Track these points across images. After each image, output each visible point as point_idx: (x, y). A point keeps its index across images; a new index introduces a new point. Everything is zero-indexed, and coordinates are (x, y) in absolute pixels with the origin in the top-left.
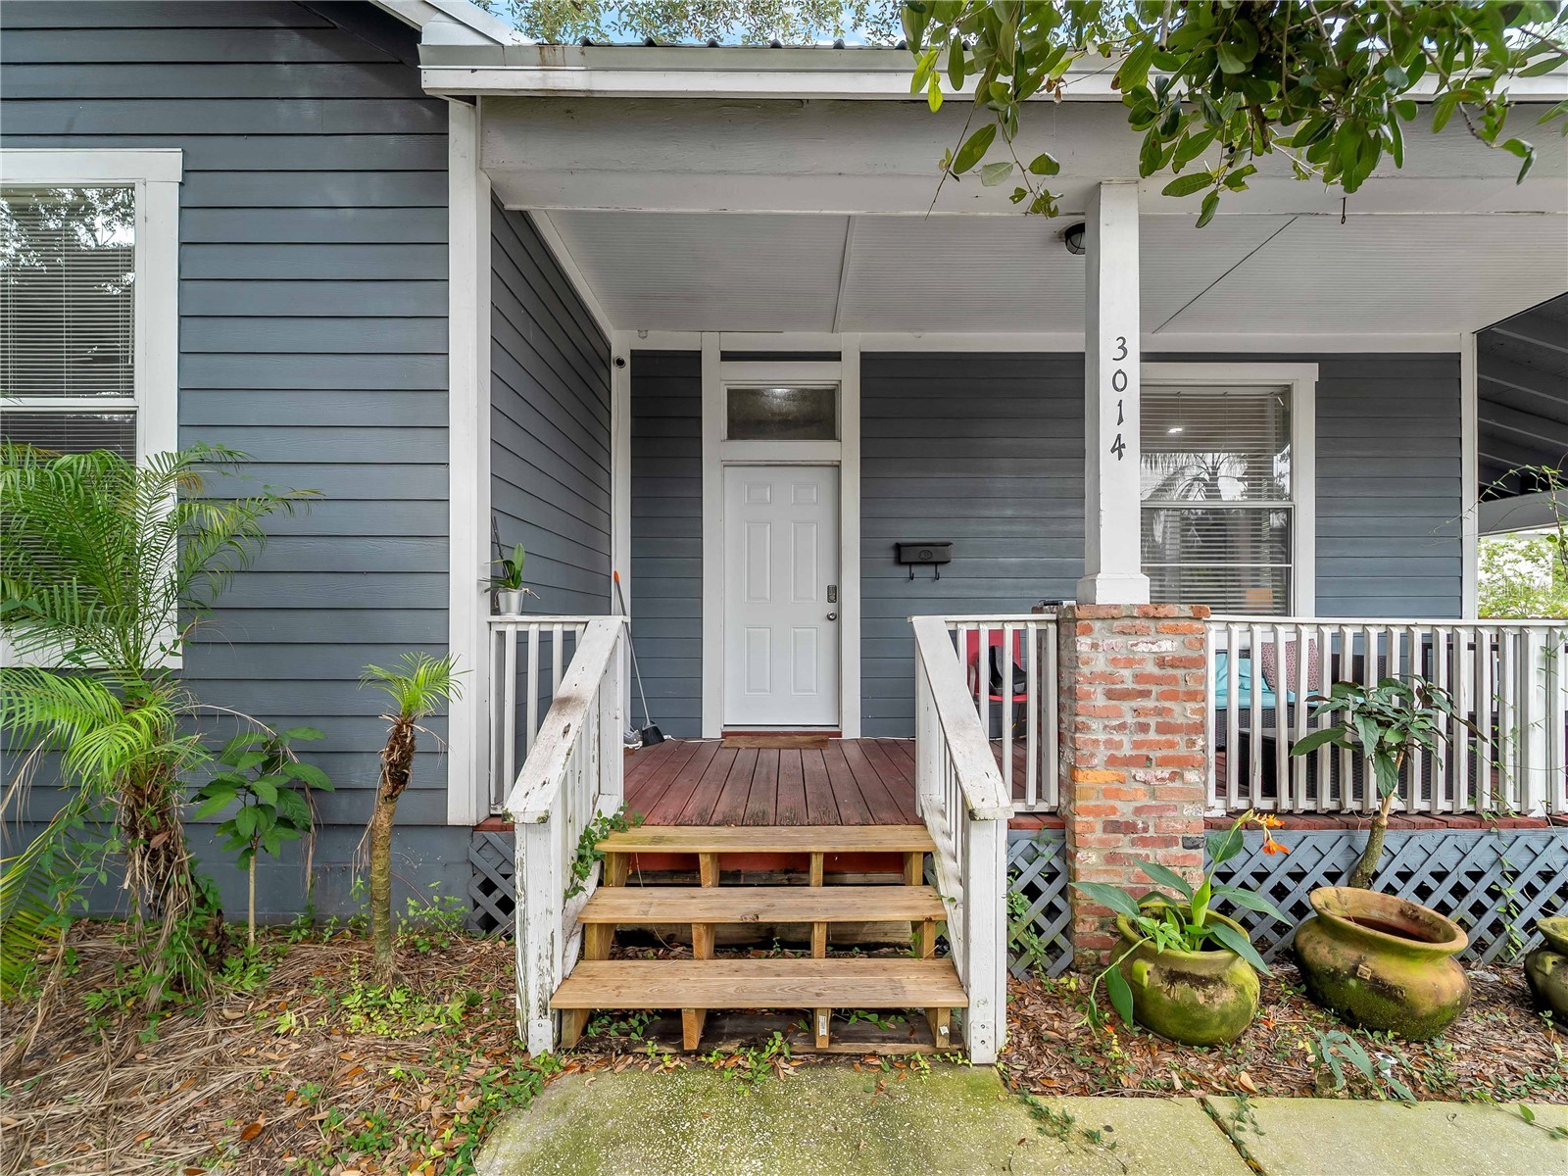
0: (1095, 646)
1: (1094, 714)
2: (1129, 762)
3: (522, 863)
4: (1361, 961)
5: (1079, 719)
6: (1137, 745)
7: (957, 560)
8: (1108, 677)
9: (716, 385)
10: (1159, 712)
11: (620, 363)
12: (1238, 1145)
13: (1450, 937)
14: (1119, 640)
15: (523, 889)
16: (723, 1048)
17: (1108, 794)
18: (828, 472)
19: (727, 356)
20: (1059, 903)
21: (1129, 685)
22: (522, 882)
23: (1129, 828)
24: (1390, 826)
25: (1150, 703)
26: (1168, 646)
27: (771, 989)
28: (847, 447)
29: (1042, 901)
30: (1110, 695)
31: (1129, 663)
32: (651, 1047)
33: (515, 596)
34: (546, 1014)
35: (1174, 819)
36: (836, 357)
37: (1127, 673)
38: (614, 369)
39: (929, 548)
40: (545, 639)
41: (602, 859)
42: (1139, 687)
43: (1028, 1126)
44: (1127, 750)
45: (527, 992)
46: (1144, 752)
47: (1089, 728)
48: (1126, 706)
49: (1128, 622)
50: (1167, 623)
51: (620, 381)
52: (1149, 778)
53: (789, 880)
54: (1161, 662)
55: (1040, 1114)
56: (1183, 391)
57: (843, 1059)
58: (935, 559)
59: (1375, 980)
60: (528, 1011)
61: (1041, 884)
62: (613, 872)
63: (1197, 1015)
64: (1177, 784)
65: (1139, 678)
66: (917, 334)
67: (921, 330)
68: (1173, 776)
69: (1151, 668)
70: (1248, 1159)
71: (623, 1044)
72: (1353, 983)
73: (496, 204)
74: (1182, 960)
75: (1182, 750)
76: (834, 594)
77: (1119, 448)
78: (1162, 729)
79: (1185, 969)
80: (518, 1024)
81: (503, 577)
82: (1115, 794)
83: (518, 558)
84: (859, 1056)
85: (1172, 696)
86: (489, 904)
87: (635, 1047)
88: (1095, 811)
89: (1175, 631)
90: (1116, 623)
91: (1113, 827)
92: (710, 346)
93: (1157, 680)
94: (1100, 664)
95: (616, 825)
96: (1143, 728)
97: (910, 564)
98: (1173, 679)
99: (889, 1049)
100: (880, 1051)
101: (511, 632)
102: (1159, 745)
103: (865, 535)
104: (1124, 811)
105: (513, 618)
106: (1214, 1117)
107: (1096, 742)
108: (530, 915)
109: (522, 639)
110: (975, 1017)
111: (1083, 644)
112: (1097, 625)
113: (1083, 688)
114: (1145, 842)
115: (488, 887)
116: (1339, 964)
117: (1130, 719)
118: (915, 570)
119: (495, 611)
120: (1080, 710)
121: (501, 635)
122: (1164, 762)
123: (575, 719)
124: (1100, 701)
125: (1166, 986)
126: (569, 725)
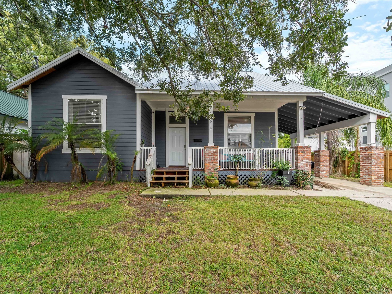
0: (207, 150)
1: (207, 158)
2: (210, 163)
3: (147, 169)
7: (203, 141)
8: (208, 154)
9: (168, 116)
10: (213, 157)
11: (154, 113)
14: (209, 150)
17: (208, 166)
18: (184, 129)
19: (169, 112)
20: (203, 178)
23: (210, 170)
25: (213, 156)
26: (214, 150)
28: (187, 125)
29: (201, 178)
30: (208, 156)
31: (210, 152)
32: (159, 187)
33: (143, 145)
37: (210, 153)
38: (153, 113)
40: (147, 150)
41: (154, 172)
44: (210, 161)
48: (210, 157)
49: (211, 148)
51: (154, 115)
52: (212, 164)
53: (173, 174)
54: (214, 152)
55: (194, 189)
61: (201, 176)
62: (155, 174)
65: (211, 154)
68: (215, 164)
73: (141, 100)
75: (216, 161)
76: (185, 146)
77: (211, 129)
78: (214, 159)
79: (211, 180)
81: (142, 143)
82: (209, 166)
83: (144, 141)
84: (179, 187)
85: (215, 156)
86: (141, 179)
88: (207, 168)
89: (215, 149)
91: (209, 170)
92: (167, 110)
93: (213, 154)
94: (207, 152)
95: (155, 170)
96: (212, 159)
97: (196, 142)
98: (215, 154)
100: (181, 187)
101: (143, 149)
102: (213, 161)
104: (210, 168)
105: (143, 148)
106: (208, 189)
107: (207, 161)
109: (144, 150)
111: (205, 150)
112: (208, 148)
113: (205, 155)
114: (212, 171)
115: (141, 177)
117: (210, 158)
119: (141, 147)
121: (142, 149)
122: (214, 163)
123: (152, 157)
124: (207, 156)
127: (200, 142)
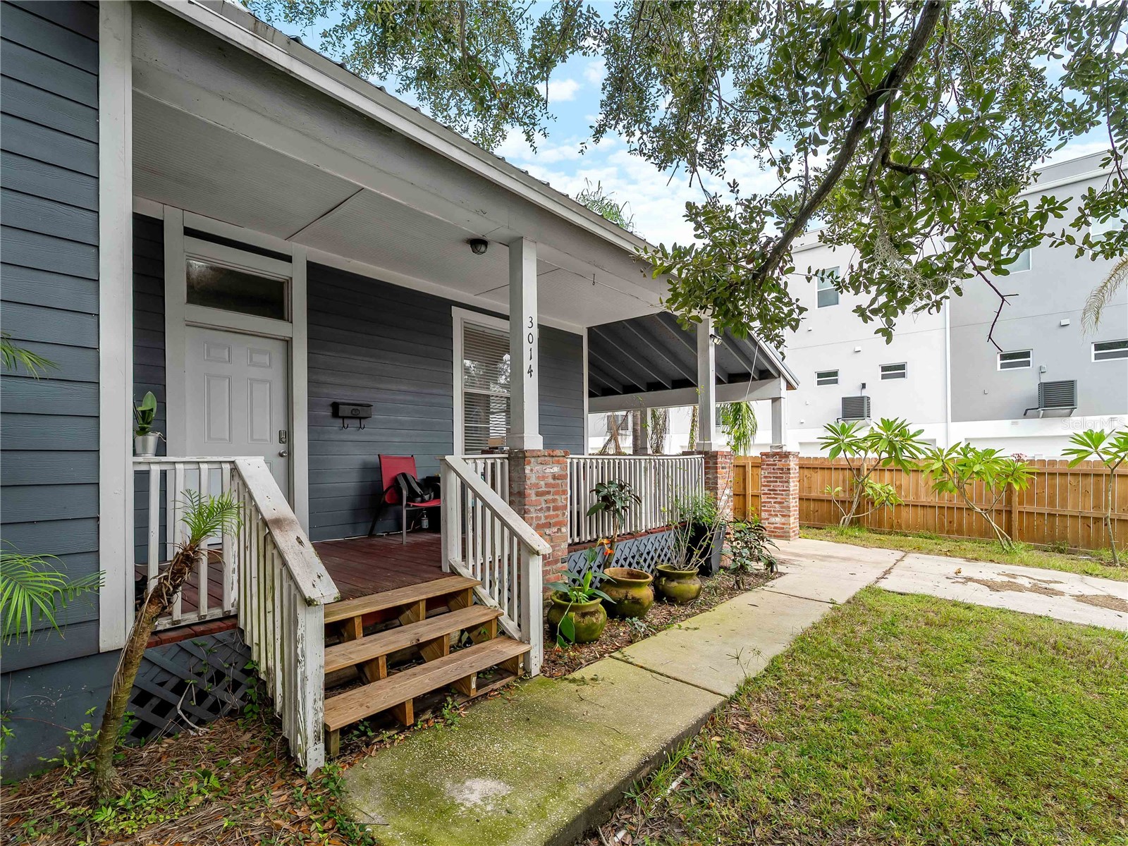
0: (532, 470)
1: (533, 504)
2: (544, 527)
3: (302, 637)
4: (627, 593)
5: (526, 507)
6: (546, 517)
7: (377, 416)
8: (536, 486)
10: (553, 501)
12: (631, 663)
13: (648, 577)
14: (540, 467)
15: (303, 656)
16: (422, 719)
18: (282, 345)
19: (189, 232)
21: (544, 489)
22: (302, 651)
24: (618, 541)
25: (550, 497)
26: (556, 469)
27: (446, 673)
28: (298, 328)
31: (544, 478)
32: (384, 735)
34: (319, 740)
35: (558, 550)
36: (288, 259)
37: (542, 483)
39: (359, 408)
42: (547, 490)
43: (573, 686)
44: (543, 520)
45: (305, 729)
46: (548, 520)
47: (530, 511)
48: (542, 499)
49: (543, 458)
50: (557, 459)
52: (550, 533)
53: (386, 626)
54: (554, 477)
55: (574, 681)
56: (487, 330)
57: (480, 699)
58: (361, 415)
59: (633, 598)
60: (306, 743)
63: (594, 628)
64: (559, 534)
65: (547, 485)
66: (348, 259)
67: (352, 258)
68: (558, 531)
69: (551, 481)
70: (637, 665)
71: (365, 741)
72: (626, 602)
74: (587, 606)
75: (559, 518)
76: (286, 437)
77: (530, 372)
78: (554, 509)
79: (587, 610)
80: (299, 756)
84: (486, 694)
85: (557, 493)
87: (373, 739)
89: (555, 462)
90: (539, 459)
92: (172, 220)
93: (553, 486)
94: (533, 479)
96: (548, 509)
97: (343, 418)
98: (557, 485)
99: (498, 685)
100: (495, 688)
102: (553, 518)
103: (311, 394)
106: (618, 659)
107: (532, 518)
108: (308, 673)
110: (532, 654)
111: (528, 469)
112: (533, 460)
113: (528, 491)
114: (549, 563)
116: (621, 596)
117: (544, 505)
118: (347, 421)
120: (527, 503)
122: (554, 526)
124: (534, 498)
125: (582, 620)
126: (298, 538)
127: (360, 418)
